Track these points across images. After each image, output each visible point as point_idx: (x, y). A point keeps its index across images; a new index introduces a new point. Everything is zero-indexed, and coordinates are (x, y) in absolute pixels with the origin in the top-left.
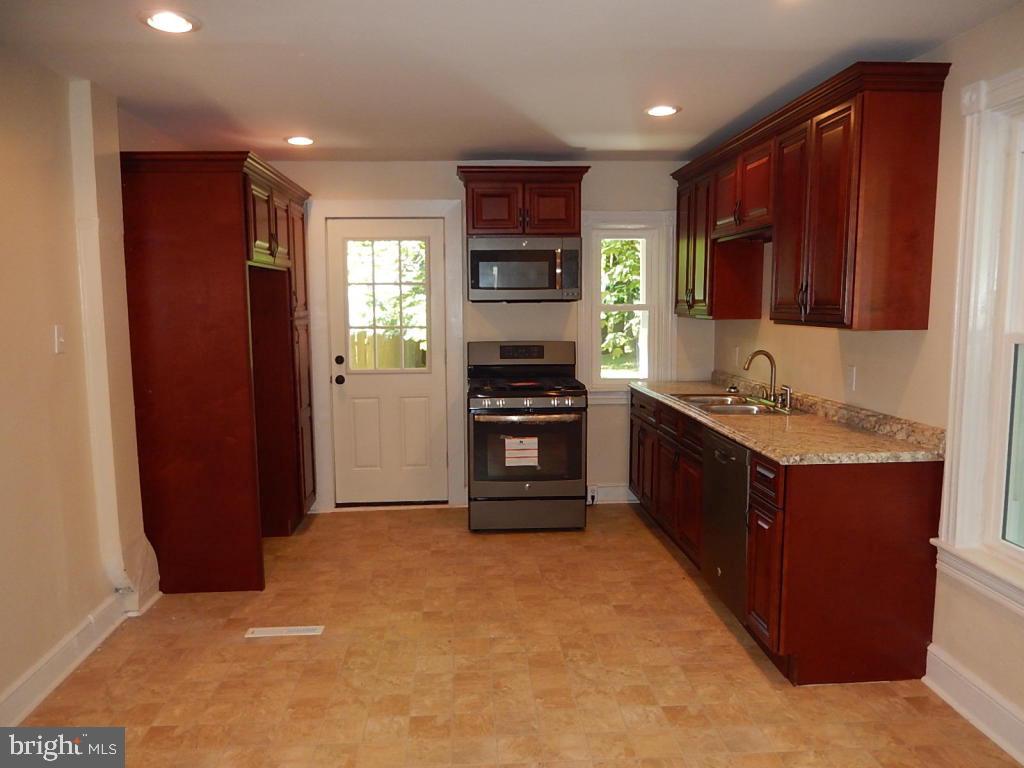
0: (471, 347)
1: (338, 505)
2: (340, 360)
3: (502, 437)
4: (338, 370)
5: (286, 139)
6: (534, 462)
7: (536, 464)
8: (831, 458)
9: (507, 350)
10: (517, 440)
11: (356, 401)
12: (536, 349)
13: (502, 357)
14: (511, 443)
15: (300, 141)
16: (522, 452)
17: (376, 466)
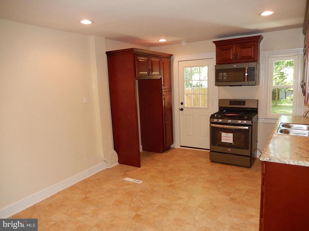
0: (220, 101)
1: (181, 146)
2: (182, 104)
3: (220, 132)
4: (181, 107)
5: (158, 40)
6: (231, 142)
7: (232, 142)
8: (285, 161)
9: (232, 102)
10: (226, 134)
11: (187, 116)
12: (243, 102)
13: (230, 104)
14: (223, 134)
15: (163, 40)
16: (227, 138)
17: (191, 136)
